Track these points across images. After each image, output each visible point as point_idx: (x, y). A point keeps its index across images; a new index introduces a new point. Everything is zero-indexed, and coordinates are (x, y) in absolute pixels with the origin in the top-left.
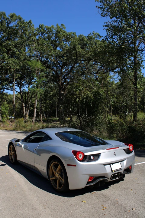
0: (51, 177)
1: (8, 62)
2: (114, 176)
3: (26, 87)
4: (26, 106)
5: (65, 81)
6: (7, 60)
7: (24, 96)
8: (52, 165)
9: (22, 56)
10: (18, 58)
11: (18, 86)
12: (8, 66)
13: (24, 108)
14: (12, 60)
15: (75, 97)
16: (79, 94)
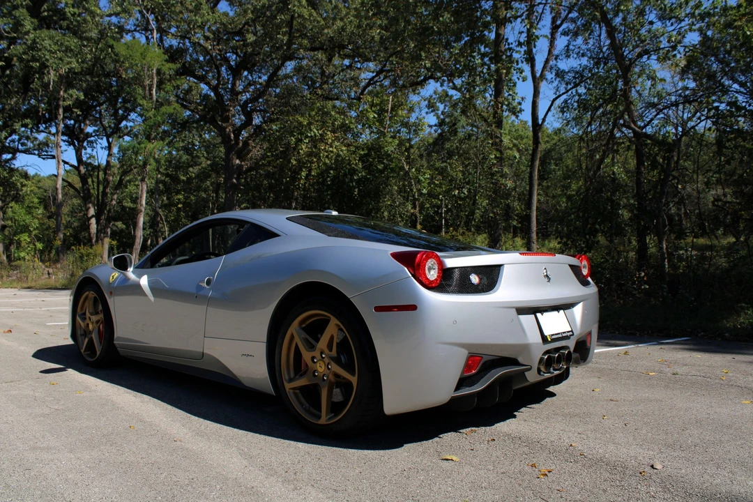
0: (291, 380)
1: (34, 41)
2: (550, 360)
3: (99, 146)
4: (98, 216)
5: (249, 122)
6: (32, 36)
7: (93, 182)
8: (294, 328)
9: (90, 25)
10: (76, 31)
11: (71, 143)
12: (34, 59)
13: (93, 221)
14: (51, 38)
15: (294, 162)
16: (310, 154)
